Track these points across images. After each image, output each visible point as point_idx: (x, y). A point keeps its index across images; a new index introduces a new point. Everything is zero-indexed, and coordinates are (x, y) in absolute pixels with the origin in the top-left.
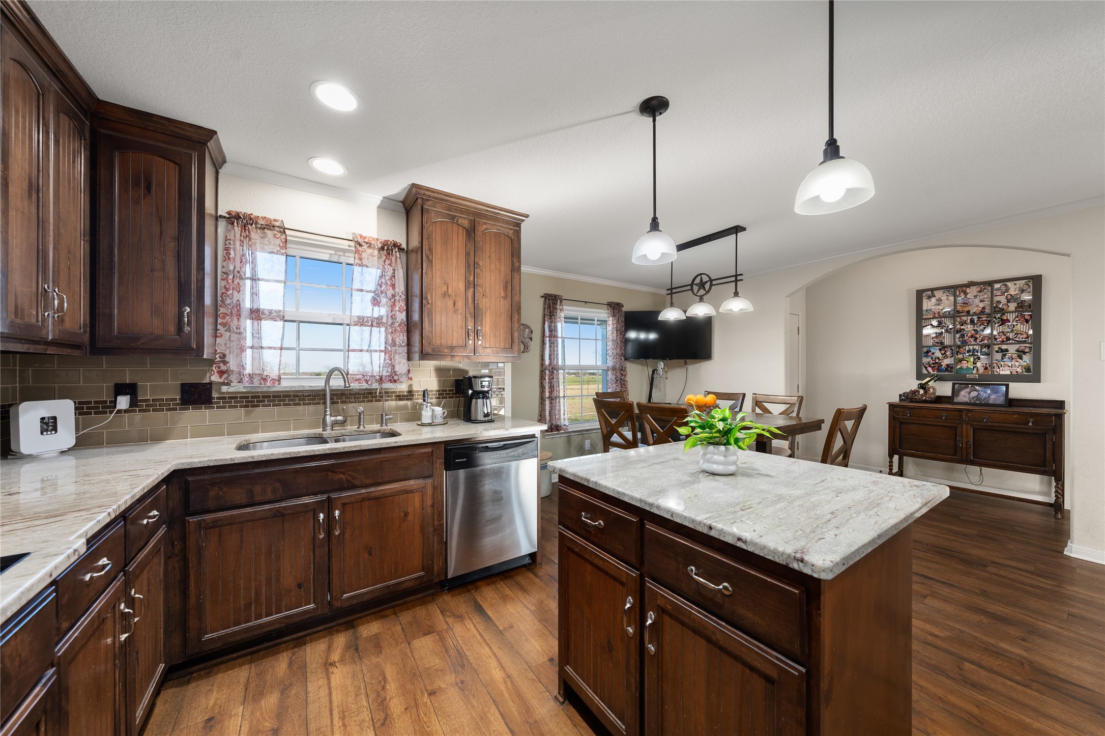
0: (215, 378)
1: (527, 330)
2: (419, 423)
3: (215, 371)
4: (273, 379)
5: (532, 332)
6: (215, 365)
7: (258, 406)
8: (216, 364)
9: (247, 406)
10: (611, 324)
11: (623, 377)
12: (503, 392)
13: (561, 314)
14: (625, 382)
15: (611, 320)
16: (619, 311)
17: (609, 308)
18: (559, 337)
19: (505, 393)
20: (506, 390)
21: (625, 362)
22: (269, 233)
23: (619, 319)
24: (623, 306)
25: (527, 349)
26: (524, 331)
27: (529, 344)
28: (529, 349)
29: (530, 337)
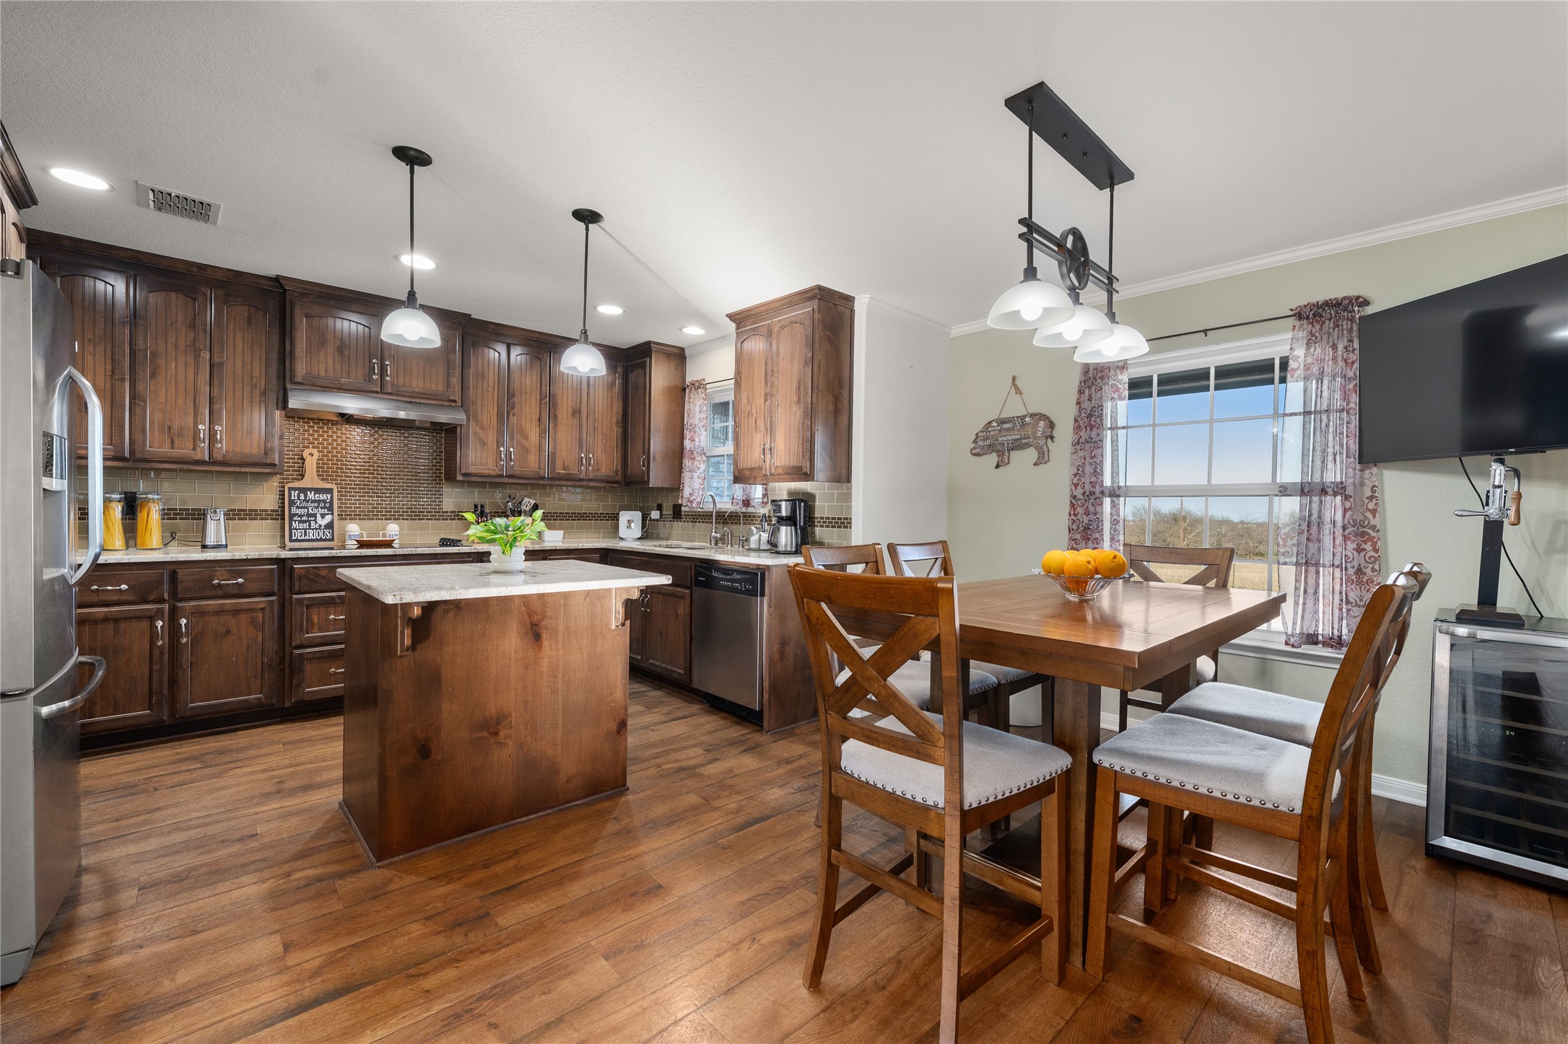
0: (680, 501)
1: (1042, 424)
3: (681, 496)
4: (697, 502)
5: (1052, 425)
6: (680, 492)
9: (692, 521)
10: (1302, 366)
11: (1347, 516)
12: (850, 523)
13: (1120, 377)
14: (1370, 531)
15: (1303, 357)
16: (1340, 323)
17: (1297, 323)
18: (1110, 429)
19: (853, 525)
20: (853, 521)
21: (1367, 472)
22: (699, 390)
23: (1334, 347)
24: (1366, 303)
25: (1042, 459)
26: (1035, 426)
27: (1046, 449)
28: (1046, 457)
29: (1049, 434)
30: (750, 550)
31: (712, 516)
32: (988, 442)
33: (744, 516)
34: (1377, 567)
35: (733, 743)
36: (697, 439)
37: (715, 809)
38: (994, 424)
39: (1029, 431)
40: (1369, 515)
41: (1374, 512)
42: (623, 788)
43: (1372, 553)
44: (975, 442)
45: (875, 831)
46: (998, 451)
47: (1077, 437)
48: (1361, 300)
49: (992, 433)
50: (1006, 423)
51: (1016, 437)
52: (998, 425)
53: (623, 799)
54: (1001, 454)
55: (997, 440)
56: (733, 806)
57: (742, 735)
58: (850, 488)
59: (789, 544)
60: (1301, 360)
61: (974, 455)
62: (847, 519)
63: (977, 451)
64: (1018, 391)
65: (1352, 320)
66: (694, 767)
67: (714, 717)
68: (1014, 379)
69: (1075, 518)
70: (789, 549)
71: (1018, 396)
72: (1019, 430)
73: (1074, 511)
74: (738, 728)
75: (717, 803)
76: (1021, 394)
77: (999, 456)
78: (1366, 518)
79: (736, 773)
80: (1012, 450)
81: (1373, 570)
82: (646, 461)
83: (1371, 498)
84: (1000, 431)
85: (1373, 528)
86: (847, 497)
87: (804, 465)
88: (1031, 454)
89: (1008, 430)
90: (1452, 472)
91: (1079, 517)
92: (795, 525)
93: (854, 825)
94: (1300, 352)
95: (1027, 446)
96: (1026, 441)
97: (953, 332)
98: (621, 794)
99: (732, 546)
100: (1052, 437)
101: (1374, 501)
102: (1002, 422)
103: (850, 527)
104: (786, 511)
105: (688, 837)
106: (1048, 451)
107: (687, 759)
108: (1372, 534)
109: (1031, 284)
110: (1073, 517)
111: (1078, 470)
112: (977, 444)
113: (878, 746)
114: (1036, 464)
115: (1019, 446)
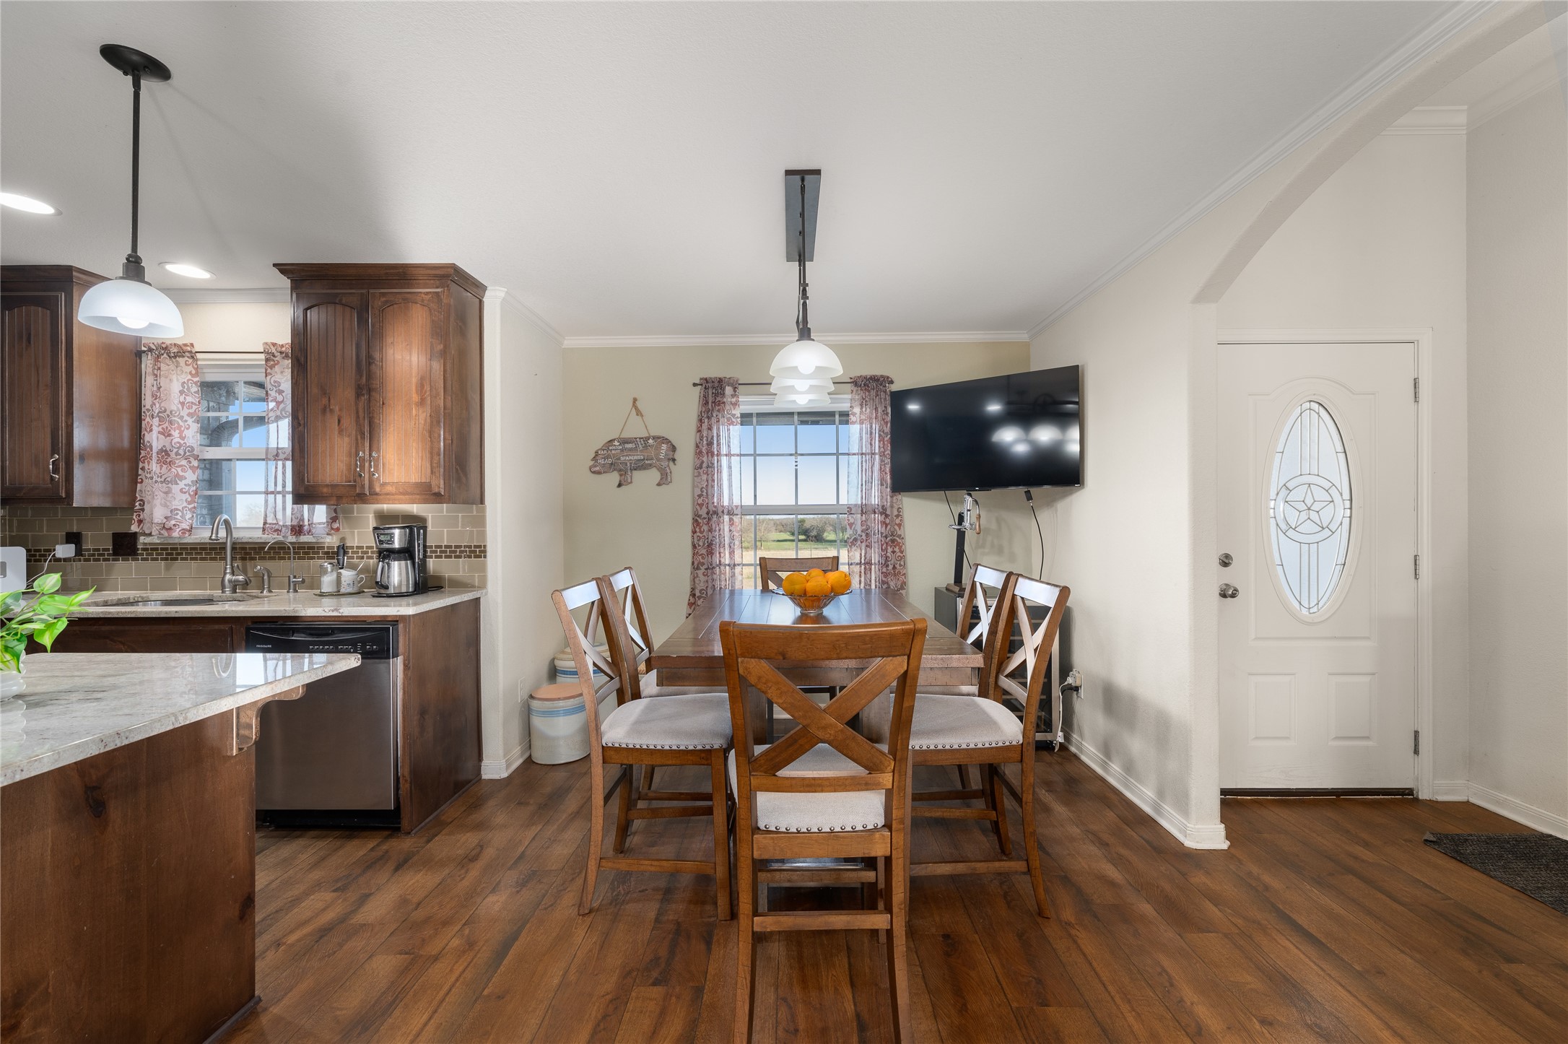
0: (134, 528)
1: (664, 446)
2: (317, 592)
3: (136, 520)
4: (183, 529)
5: (674, 449)
6: (135, 514)
7: (176, 559)
8: (136, 512)
9: (166, 559)
10: (858, 420)
11: (888, 529)
12: (485, 552)
13: (733, 412)
14: (897, 539)
15: (858, 413)
16: (879, 393)
17: (855, 389)
18: (726, 455)
19: (488, 554)
20: (488, 549)
21: (895, 498)
22: (181, 361)
23: (876, 409)
24: (892, 382)
25: (665, 479)
26: (658, 448)
27: (668, 471)
28: (669, 479)
29: (671, 457)
30: (322, 595)
31: (224, 549)
32: (610, 461)
33: (294, 548)
34: (902, 563)
35: (370, 865)
36: (176, 434)
37: (436, 958)
38: (616, 443)
39: (652, 453)
40: (896, 527)
41: (899, 525)
42: (251, 1004)
43: (899, 554)
44: (595, 459)
45: (643, 891)
46: (620, 470)
47: (698, 462)
48: (890, 380)
49: (613, 452)
50: (628, 443)
51: (639, 457)
52: (620, 445)
53: (265, 1020)
54: (623, 473)
55: (619, 459)
56: (455, 942)
57: (372, 849)
58: (483, 511)
59: (404, 583)
60: (858, 415)
61: (594, 472)
62: (480, 546)
63: (597, 469)
64: (639, 413)
65: (885, 392)
66: (343, 919)
67: (301, 842)
68: (635, 400)
69: (701, 535)
70: (404, 590)
71: (639, 417)
72: (641, 451)
73: (700, 529)
74: (355, 842)
75: (433, 949)
76: (642, 416)
77: (621, 475)
78: (895, 529)
79: (415, 900)
80: (635, 470)
81: (900, 565)
82: (62, 465)
83: (897, 516)
84: (622, 450)
85: (899, 536)
86: (480, 521)
87: (433, 484)
88: (654, 475)
89: (631, 450)
90: (940, 500)
91: (705, 534)
92: (412, 558)
93: (617, 895)
94: (857, 410)
95: (650, 466)
96: (649, 462)
97: (566, 342)
98: (254, 1014)
99: (270, 591)
100: (674, 460)
101: (900, 518)
102: (624, 441)
103: (485, 557)
104: (400, 541)
105: (435, 1012)
106: (671, 472)
107: (317, 915)
108: (899, 540)
109: (805, 343)
110: (698, 534)
111: (702, 492)
112: (596, 461)
113: (822, 791)
114: (659, 485)
115: (641, 466)
